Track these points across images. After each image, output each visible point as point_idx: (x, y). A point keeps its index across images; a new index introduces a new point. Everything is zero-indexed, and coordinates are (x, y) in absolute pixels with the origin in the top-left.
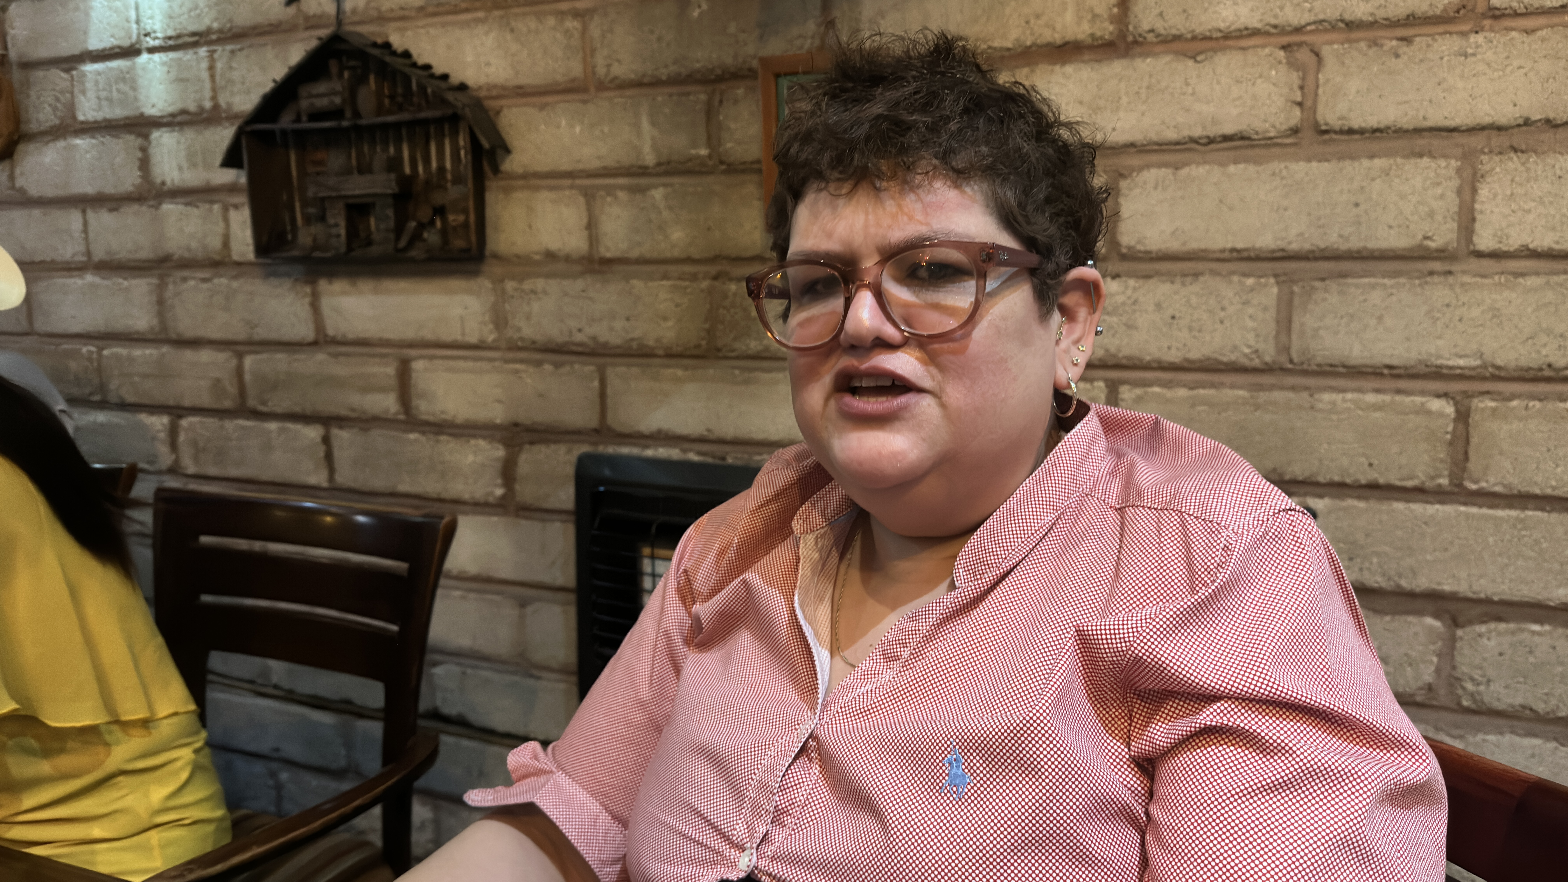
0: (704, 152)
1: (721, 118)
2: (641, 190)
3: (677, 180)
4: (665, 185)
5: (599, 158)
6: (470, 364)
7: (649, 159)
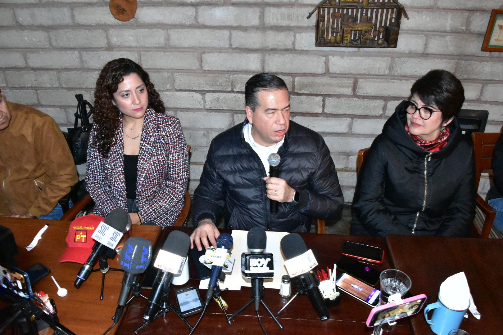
0: (464, 28)
1: (471, 20)
2: (444, 36)
3: (454, 34)
4: (450, 35)
5: (433, 27)
6: (379, 80)
7: (448, 29)
